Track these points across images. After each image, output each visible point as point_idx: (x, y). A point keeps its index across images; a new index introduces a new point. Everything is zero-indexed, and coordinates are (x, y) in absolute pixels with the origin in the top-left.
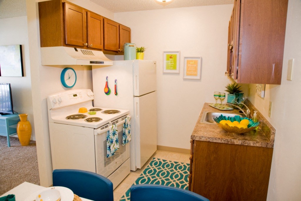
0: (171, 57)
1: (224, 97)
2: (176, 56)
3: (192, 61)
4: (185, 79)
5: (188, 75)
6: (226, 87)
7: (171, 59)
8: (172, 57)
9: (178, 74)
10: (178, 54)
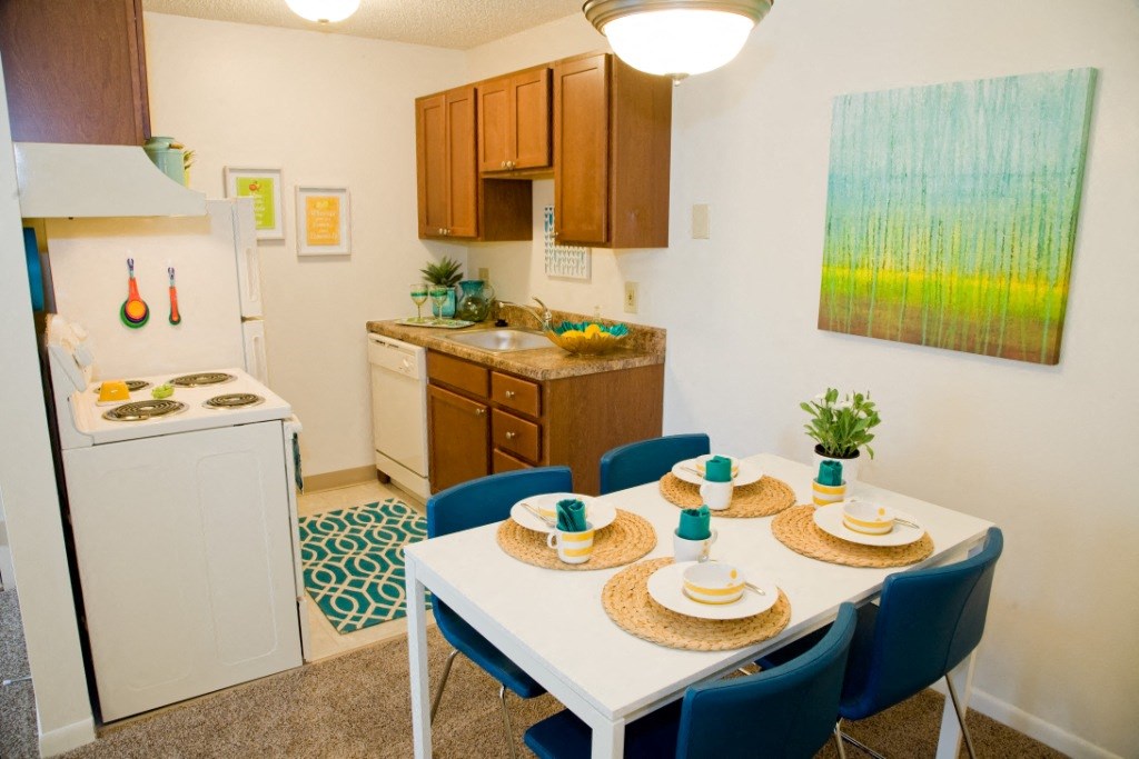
0: (253, 188)
1: (424, 297)
2: (269, 183)
3: (321, 200)
4: (303, 258)
5: (311, 243)
6: (424, 271)
7: (252, 195)
8: (258, 185)
9: (280, 242)
10: (275, 177)
